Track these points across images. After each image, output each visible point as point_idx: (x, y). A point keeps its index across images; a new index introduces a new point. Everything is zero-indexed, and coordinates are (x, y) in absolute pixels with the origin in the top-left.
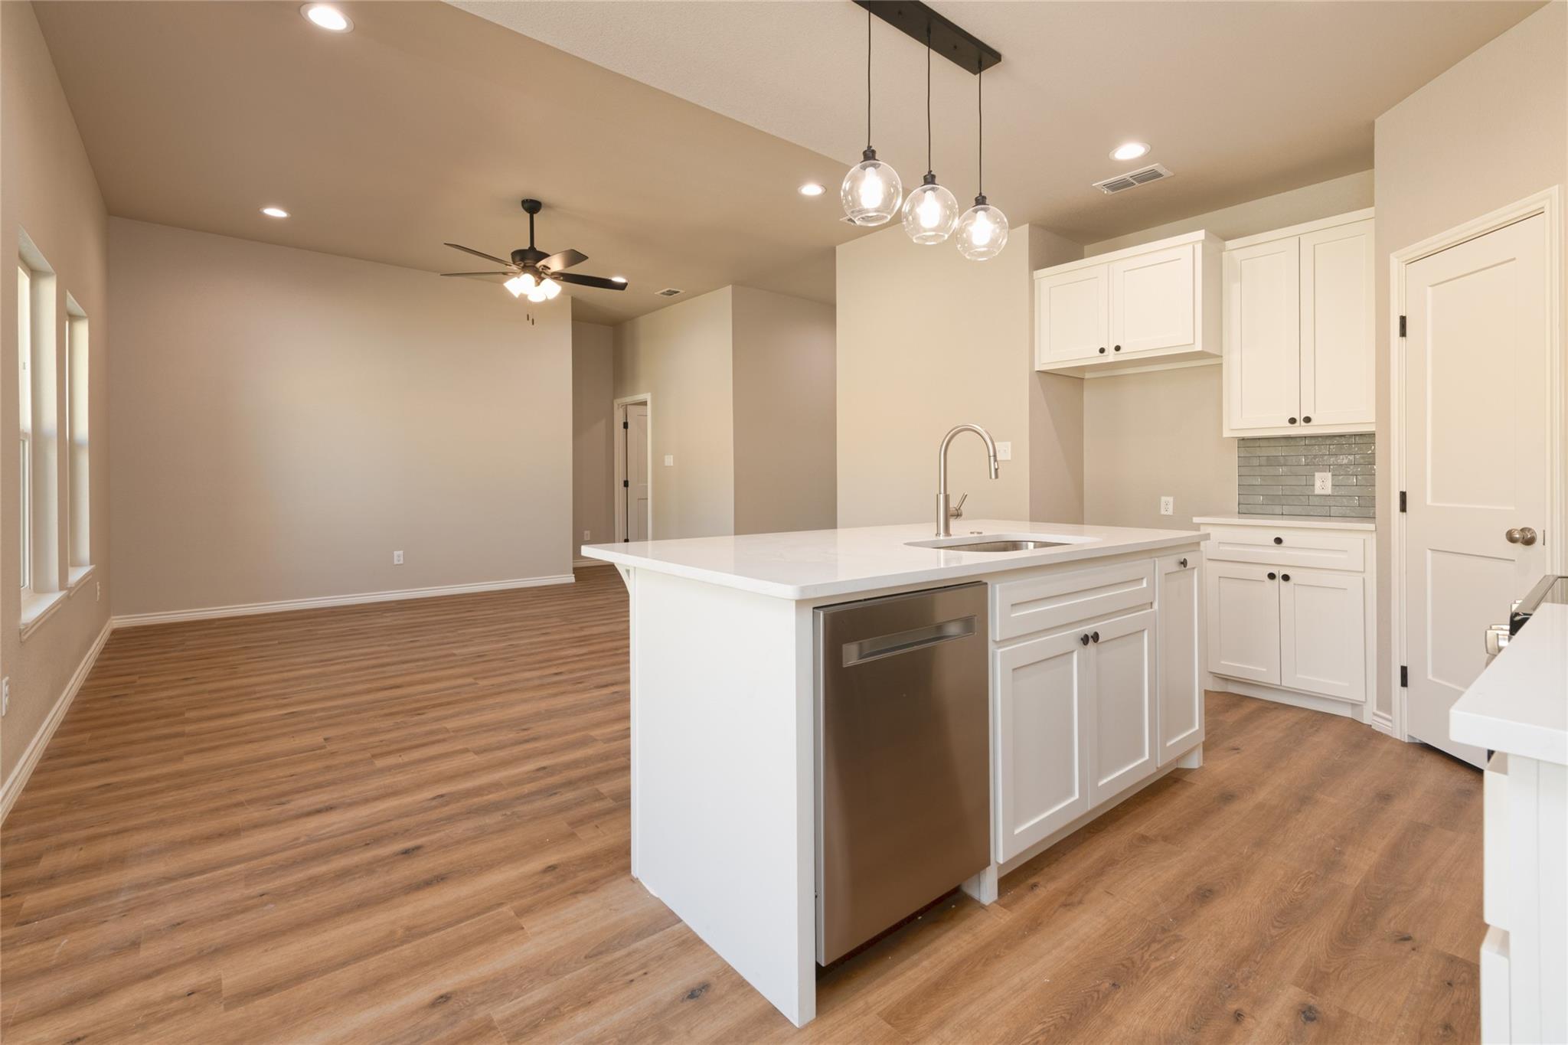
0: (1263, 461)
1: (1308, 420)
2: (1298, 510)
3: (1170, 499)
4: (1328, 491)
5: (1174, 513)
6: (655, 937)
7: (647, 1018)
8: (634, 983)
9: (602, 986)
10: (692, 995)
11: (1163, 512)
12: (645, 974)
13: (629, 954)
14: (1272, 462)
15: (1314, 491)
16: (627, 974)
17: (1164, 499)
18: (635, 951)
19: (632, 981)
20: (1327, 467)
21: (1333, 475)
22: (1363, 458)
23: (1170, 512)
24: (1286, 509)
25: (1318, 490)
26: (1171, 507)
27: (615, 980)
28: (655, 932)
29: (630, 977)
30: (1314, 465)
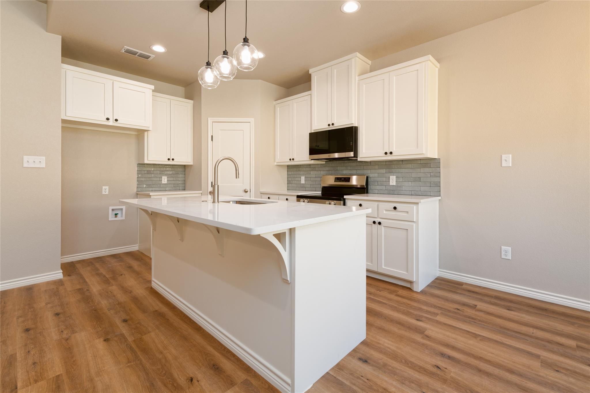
0: (146, 172)
1: (173, 159)
2: (157, 189)
3: (107, 187)
4: (166, 182)
5: (109, 193)
6: (340, 379)
7: (382, 371)
8: (368, 379)
9: (375, 388)
10: (365, 361)
11: (104, 193)
12: (362, 376)
13: (354, 384)
14: (149, 172)
15: (162, 182)
16: (365, 382)
17: (104, 187)
18: (352, 383)
19: (367, 379)
20: (166, 175)
21: (167, 177)
22: (175, 172)
23: (107, 193)
24: (153, 189)
25: (163, 182)
26: (107, 191)
27: (370, 385)
28: (338, 379)
29: (366, 381)
30: (162, 173)
